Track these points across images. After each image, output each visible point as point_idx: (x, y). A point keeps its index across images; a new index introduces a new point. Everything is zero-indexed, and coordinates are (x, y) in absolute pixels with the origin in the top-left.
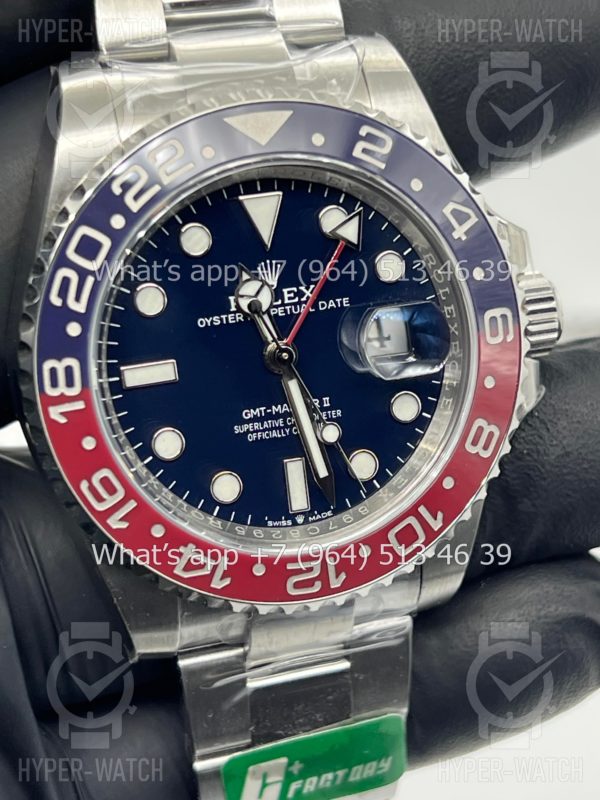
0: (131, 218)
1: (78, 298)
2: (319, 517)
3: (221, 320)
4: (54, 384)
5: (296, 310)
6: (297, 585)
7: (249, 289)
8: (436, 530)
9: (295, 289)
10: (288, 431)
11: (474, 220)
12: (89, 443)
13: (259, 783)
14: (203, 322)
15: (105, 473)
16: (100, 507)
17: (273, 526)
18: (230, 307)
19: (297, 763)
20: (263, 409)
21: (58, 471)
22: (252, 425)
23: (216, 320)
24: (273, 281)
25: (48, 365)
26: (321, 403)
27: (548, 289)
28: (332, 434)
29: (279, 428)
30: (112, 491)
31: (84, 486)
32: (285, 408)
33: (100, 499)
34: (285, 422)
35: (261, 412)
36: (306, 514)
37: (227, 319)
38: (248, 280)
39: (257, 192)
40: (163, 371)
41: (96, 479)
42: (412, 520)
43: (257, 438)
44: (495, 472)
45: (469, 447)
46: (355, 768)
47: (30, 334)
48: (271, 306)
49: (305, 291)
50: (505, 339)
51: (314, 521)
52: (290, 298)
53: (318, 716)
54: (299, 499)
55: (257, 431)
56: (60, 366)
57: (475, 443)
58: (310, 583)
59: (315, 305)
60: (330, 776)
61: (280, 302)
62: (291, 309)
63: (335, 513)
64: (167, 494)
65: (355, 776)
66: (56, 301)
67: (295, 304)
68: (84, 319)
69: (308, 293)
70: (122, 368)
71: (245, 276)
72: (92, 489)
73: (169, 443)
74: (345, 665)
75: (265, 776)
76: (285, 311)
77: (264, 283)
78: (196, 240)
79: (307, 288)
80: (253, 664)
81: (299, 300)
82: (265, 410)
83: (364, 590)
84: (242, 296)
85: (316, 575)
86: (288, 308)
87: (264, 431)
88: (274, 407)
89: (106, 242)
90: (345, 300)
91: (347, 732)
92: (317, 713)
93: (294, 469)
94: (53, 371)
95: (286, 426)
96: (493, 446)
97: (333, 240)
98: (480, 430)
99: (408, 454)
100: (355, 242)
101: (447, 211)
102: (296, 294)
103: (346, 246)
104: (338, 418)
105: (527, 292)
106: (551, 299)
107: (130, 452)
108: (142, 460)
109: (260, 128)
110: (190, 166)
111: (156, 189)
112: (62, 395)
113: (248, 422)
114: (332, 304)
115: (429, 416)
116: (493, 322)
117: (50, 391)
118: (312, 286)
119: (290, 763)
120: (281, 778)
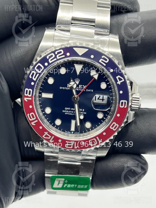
0: (49, 64)
1: (35, 78)
2: (76, 133)
4: (27, 93)
7: (72, 83)
9: (82, 86)
11: (123, 80)
12: (31, 107)
13: (58, 182)
14: (61, 88)
15: (33, 113)
16: (30, 120)
17: (66, 133)
18: (67, 86)
19: (66, 180)
20: (70, 108)
21: (24, 110)
22: (67, 111)
23: (64, 88)
24: (78, 83)
25: (26, 89)
26: (82, 110)
28: (82, 117)
29: (72, 113)
30: (33, 117)
31: (28, 115)
32: (74, 109)
33: (31, 118)
34: (74, 112)
36: (74, 132)
37: (66, 88)
39: (78, 64)
40: (50, 96)
41: (31, 114)
42: (95, 139)
44: (116, 134)
45: (111, 127)
46: (79, 185)
48: (76, 88)
50: (124, 107)
52: (80, 87)
53: (72, 172)
54: (73, 128)
55: (67, 113)
56: (28, 90)
57: (112, 127)
58: (70, 146)
59: (85, 90)
60: (73, 185)
61: (78, 87)
63: (80, 133)
64: (45, 121)
65: (79, 186)
66: (31, 77)
67: (81, 89)
68: (35, 82)
70: (42, 93)
71: (72, 81)
72: (30, 116)
73: (48, 110)
75: (59, 181)
76: (79, 90)
77: (75, 83)
80: (60, 158)
84: (70, 85)
86: (80, 89)
87: (69, 113)
88: (72, 109)
89: (43, 68)
90: (92, 90)
91: (78, 177)
93: (73, 122)
94: (27, 91)
95: (74, 113)
96: (116, 128)
97: (92, 77)
98: (114, 125)
99: (99, 125)
100: (97, 79)
101: (117, 77)
102: (82, 87)
103: (94, 79)
104: (85, 114)
105: (133, 98)
106: (139, 101)
107: (40, 110)
108: (42, 112)
109: (81, 52)
110: (64, 56)
111: (56, 59)
112: (28, 96)
113: (66, 110)
114: (89, 90)
115: (105, 119)
116: (122, 103)
117: (25, 94)
118: (86, 86)
119: (65, 180)
120: (63, 183)
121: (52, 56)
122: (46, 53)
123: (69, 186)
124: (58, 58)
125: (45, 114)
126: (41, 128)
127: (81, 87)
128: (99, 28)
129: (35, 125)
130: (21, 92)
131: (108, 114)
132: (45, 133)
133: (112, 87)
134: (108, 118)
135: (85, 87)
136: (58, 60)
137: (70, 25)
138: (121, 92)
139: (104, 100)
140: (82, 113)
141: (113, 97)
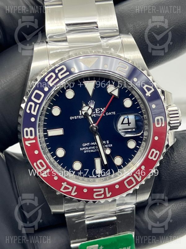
0: (50, 88)
1: (34, 111)
4: (27, 135)
5: (99, 115)
6: (97, 195)
7: (85, 108)
8: (139, 181)
9: (99, 109)
11: (153, 90)
12: (36, 152)
14: (71, 118)
15: (41, 161)
18: (80, 114)
20: (89, 143)
21: (28, 160)
23: (76, 117)
24: (93, 106)
25: (26, 129)
26: (106, 142)
27: (177, 110)
28: (108, 152)
29: (93, 149)
30: (43, 166)
31: (35, 164)
32: (96, 143)
33: (39, 168)
34: (95, 147)
35: (88, 144)
37: (79, 117)
38: (85, 106)
39: (88, 81)
40: (59, 132)
41: (38, 162)
42: (132, 178)
43: (87, 152)
44: (158, 164)
45: (149, 157)
47: (21, 120)
48: (92, 114)
49: (102, 109)
50: (161, 125)
51: (103, 177)
52: (97, 112)
53: (107, 233)
55: (87, 150)
56: (29, 130)
57: (151, 156)
58: (101, 195)
59: (105, 113)
61: (94, 113)
62: (98, 115)
64: (60, 167)
66: (28, 111)
67: (99, 113)
68: (35, 117)
69: (103, 110)
70: (48, 131)
71: (84, 105)
72: (37, 165)
73: (60, 153)
74: (115, 218)
76: (96, 115)
77: (90, 107)
78: (70, 94)
80: (87, 216)
81: (100, 112)
83: (117, 198)
84: (84, 111)
85: (103, 193)
86: (97, 114)
88: (92, 143)
89: (43, 95)
90: (114, 112)
91: (116, 237)
92: (107, 232)
93: (98, 162)
94: (27, 131)
95: (95, 149)
96: (157, 156)
97: (111, 95)
98: (153, 152)
99: (132, 158)
100: (117, 96)
102: (99, 111)
103: (114, 97)
104: (111, 147)
105: (170, 111)
106: (178, 114)
107: (49, 155)
108: (53, 157)
109: (89, 63)
110: (68, 73)
111: (58, 80)
112: (29, 138)
113: (84, 147)
114: (110, 113)
115: (139, 147)
116: (158, 120)
117: (26, 137)
118: (104, 108)
119: (99, 246)
121: (51, 76)
122: (42, 75)
124: (61, 77)
125: (57, 159)
127: (98, 111)
130: (19, 136)
131: (141, 140)
132: (63, 185)
133: (140, 103)
134: (143, 145)
136: (61, 80)
138: (154, 106)
139: (130, 124)
140: (106, 146)
141: (143, 116)
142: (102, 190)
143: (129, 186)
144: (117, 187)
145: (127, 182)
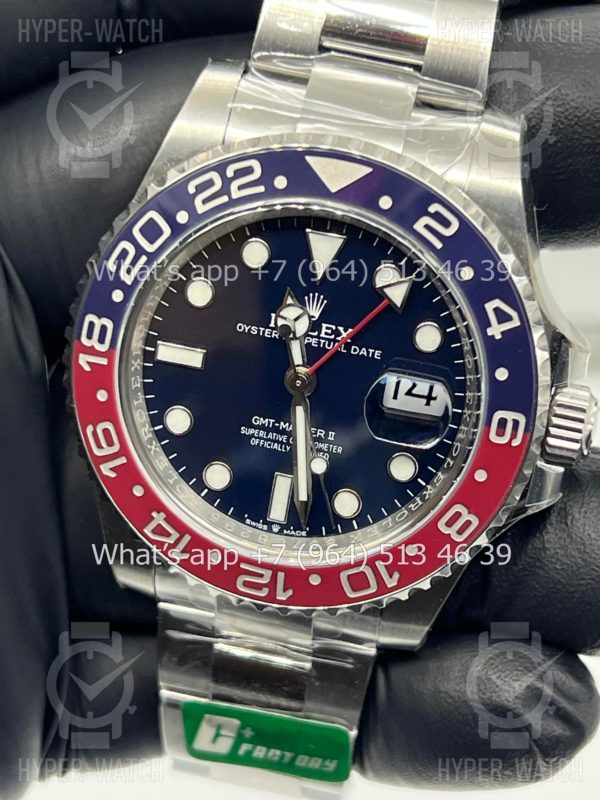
0: (195, 217)
2: (293, 533)
3: (259, 331)
4: (90, 336)
5: (329, 345)
6: (246, 584)
7: (291, 312)
8: (389, 586)
9: (334, 327)
10: (288, 448)
11: (516, 323)
12: (102, 396)
13: (213, 731)
14: (242, 327)
15: (108, 425)
16: (98, 452)
17: (250, 525)
18: (270, 322)
19: (249, 729)
20: (272, 421)
22: (257, 432)
23: (254, 330)
25: (90, 318)
28: (320, 466)
29: (282, 443)
30: (110, 443)
31: (90, 429)
32: (291, 428)
33: (99, 446)
34: (288, 439)
35: (269, 423)
36: (282, 526)
38: (289, 305)
39: (326, 230)
40: (192, 358)
41: (101, 427)
42: (367, 569)
43: (259, 444)
45: (441, 526)
46: (301, 757)
48: (306, 335)
49: (342, 332)
50: (511, 441)
51: (287, 535)
52: (326, 334)
54: (278, 511)
55: (260, 438)
56: (98, 322)
57: (449, 524)
58: (259, 587)
59: (348, 346)
60: (278, 752)
62: (324, 343)
63: (309, 535)
64: (163, 462)
65: (301, 762)
67: (330, 340)
68: (128, 290)
70: (159, 342)
71: (290, 301)
72: (95, 434)
73: (179, 420)
74: (307, 666)
75: (219, 727)
76: (319, 343)
77: (305, 312)
78: (256, 254)
79: (345, 331)
80: (224, 633)
81: (336, 336)
82: (273, 423)
84: (283, 318)
85: (266, 582)
86: (323, 341)
87: (267, 440)
88: (282, 423)
89: (167, 231)
90: (378, 353)
93: (282, 485)
94: (92, 325)
95: (288, 443)
96: (466, 531)
97: (380, 295)
98: (458, 515)
99: (392, 510)
100: (399, 305)
101: (490, 307)
102: (333, 332)
103: (389, 306)
104: (337, 454)
105: (560, 406)
106: (582, 421)
107: (141, 415)
108: (153, 425)
109: (336, 175)
110: (261, 189)
111: (225, 199)
112: (93, 347)
113: (255, 427)
114: (364, 352)
115: (424, 484)
116: (503, 423)
117: (84, 341)
118: (350, 330)
119: (243, 727)
120: (233, 735)
121: (210, 183)
122: (183, 171)
123: (260, 752)
124: (236, 194)
125: (163, 434)
126: (138, 491)
127: (330, 331)
128: (439, 79)
129: (113, 475)
131: (439, 465)
132: (153, 518)
133: (467, 348)
134: (438, 481)
135: (344, 335)
136: (233, 203)
137: (313, 54)
138: (502, 374)
139: (432, 402)
140: (324, 446)
141: (465, 393)
142: (268, 574)
143: (354, 590)
144: (315, 580)
145: (349, 577)
